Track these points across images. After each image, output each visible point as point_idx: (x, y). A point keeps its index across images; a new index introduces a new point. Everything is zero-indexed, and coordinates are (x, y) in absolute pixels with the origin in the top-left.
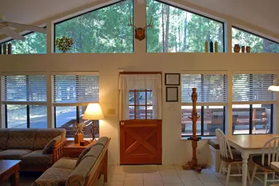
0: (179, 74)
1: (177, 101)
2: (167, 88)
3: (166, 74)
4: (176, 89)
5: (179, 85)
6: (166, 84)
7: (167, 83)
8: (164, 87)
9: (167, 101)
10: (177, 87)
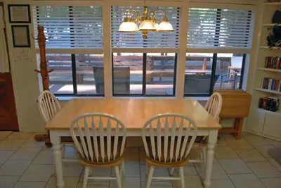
0: (28, 6)
1: (29, 46)
2: (12, 26)
3: (9, 6)
4: (25, 29)
5: (30, 22)
6: (10, 22)
7: (12, 20)
8: (9, 26)
9: (15, 46)
10: (26, 25)
